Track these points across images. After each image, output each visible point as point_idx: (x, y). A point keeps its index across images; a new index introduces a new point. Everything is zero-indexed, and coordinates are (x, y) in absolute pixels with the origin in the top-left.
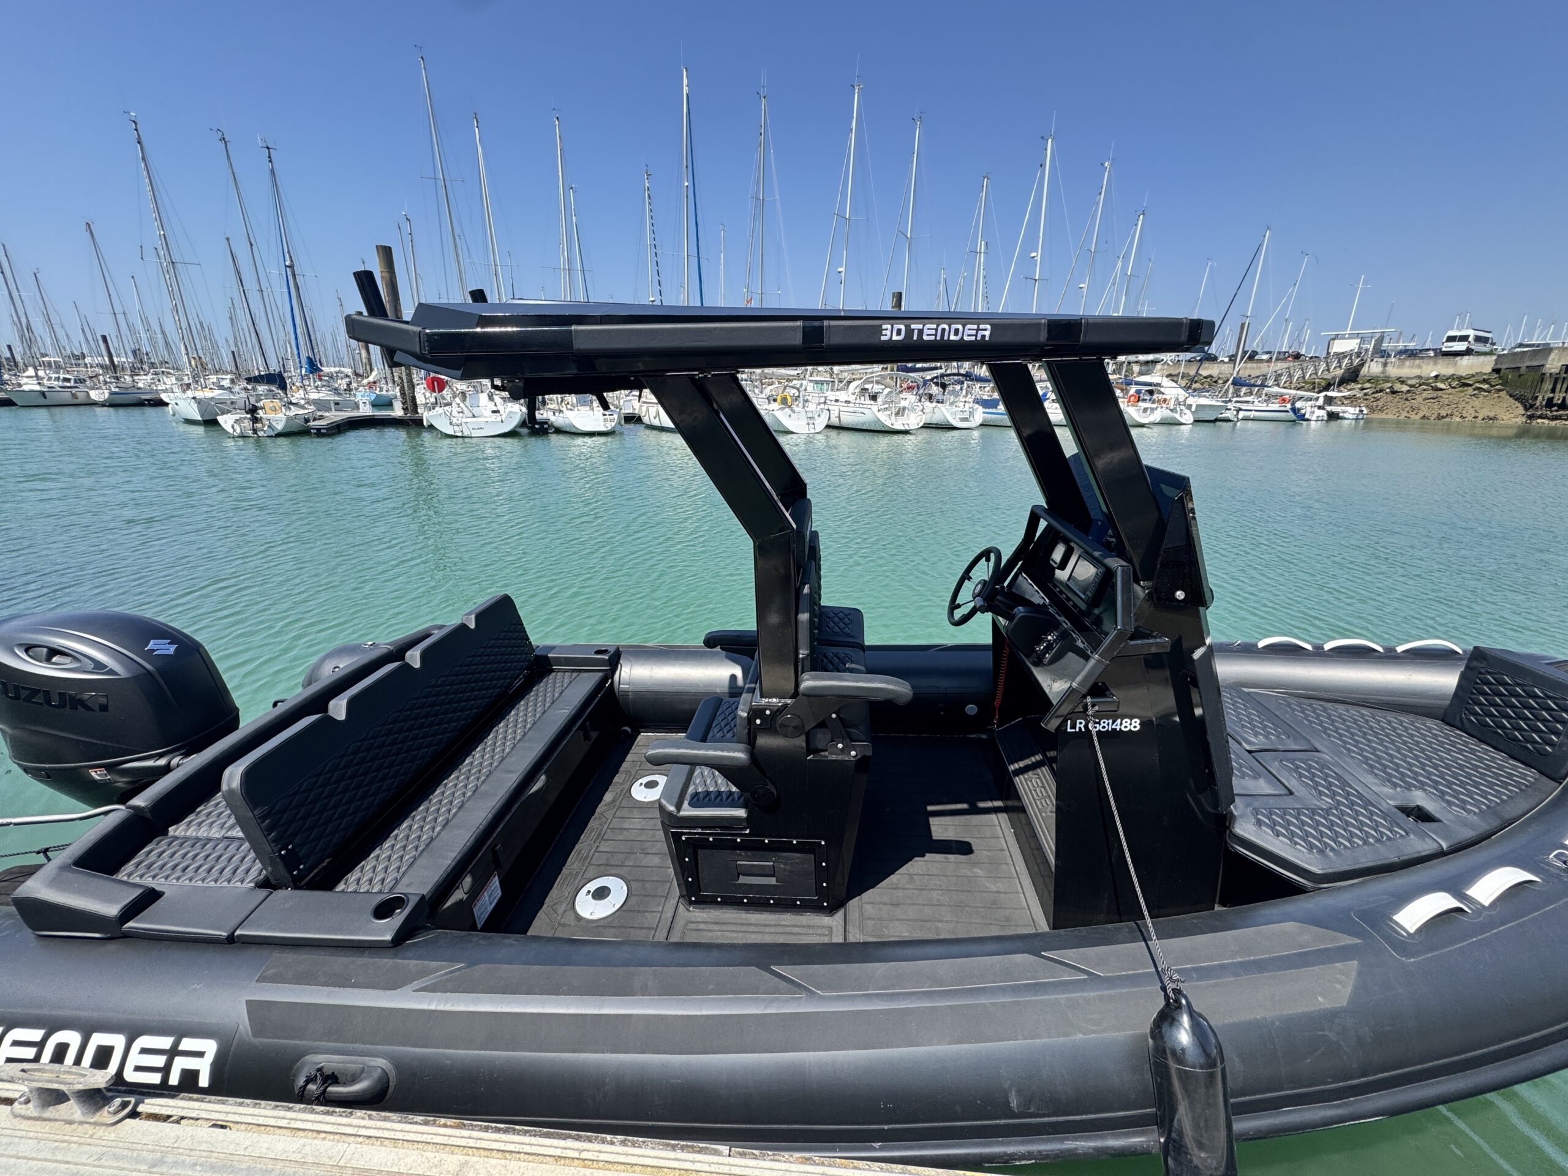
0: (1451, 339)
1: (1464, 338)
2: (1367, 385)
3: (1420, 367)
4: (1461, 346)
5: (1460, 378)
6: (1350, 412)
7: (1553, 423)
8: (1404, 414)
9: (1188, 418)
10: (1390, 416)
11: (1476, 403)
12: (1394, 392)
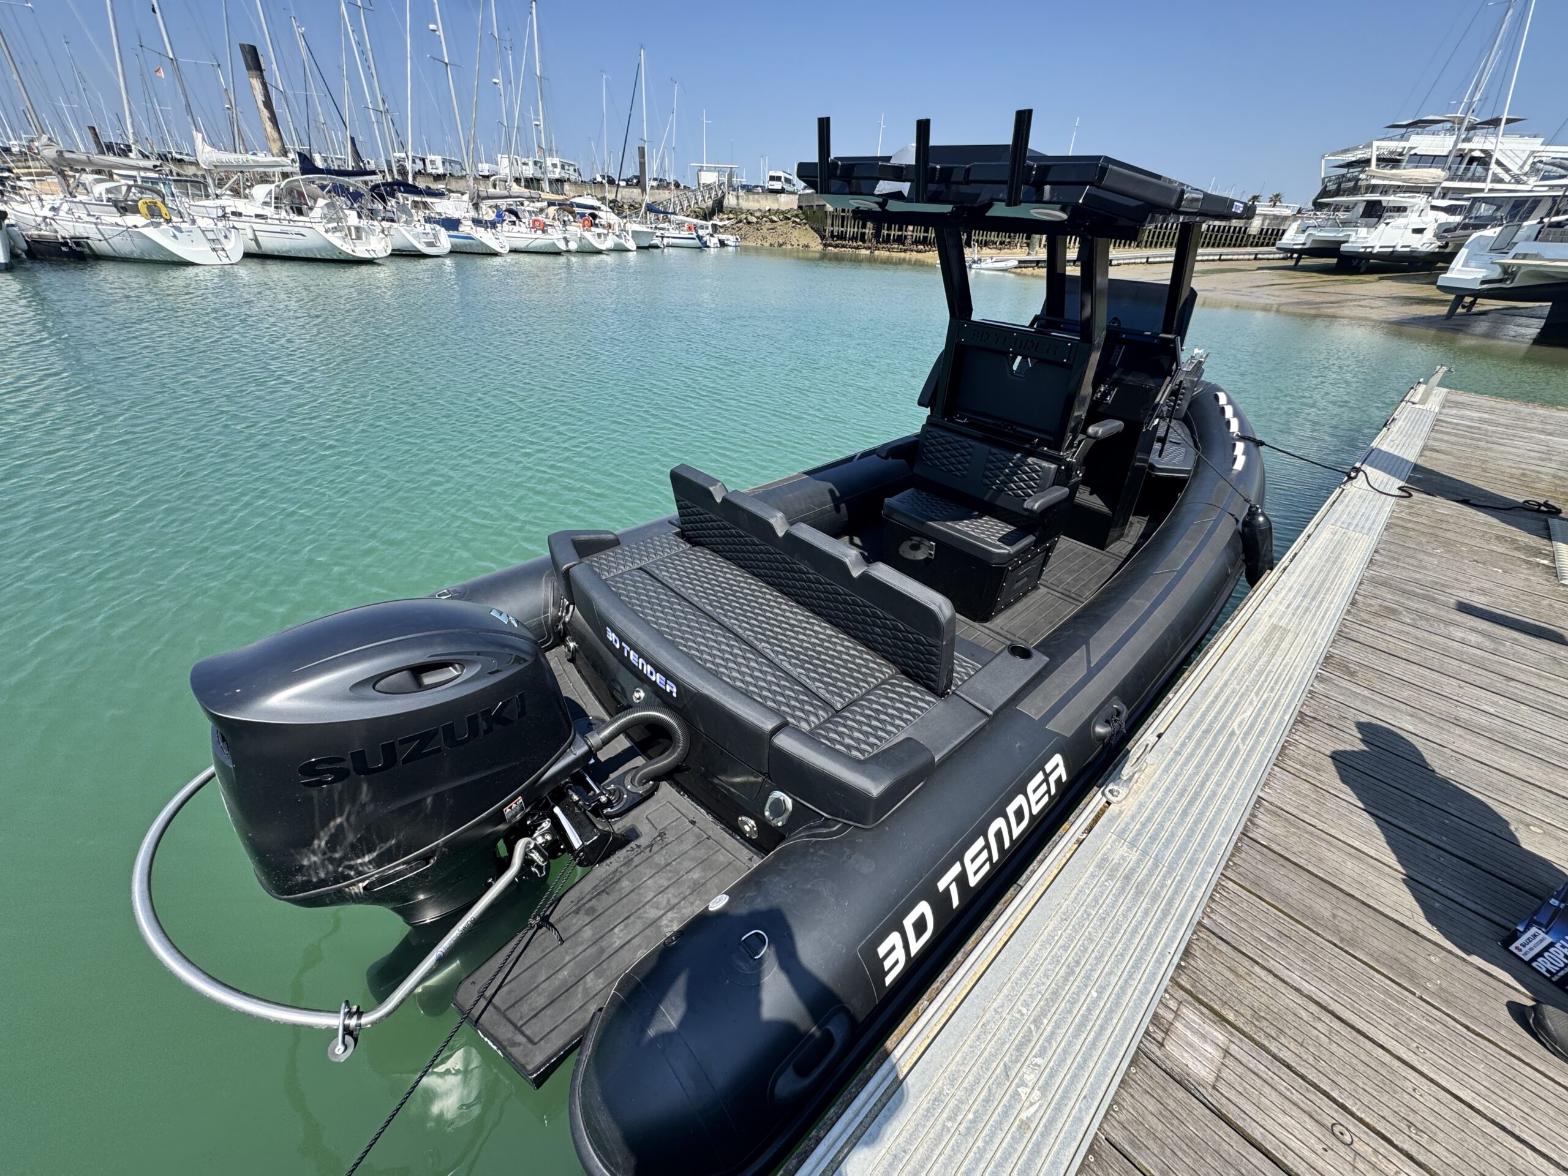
0: (772, 178)
1: (778, 179)
2: (731, 216)
3: (758, 201)
4: (777, 185)
5: (783, 212)
6: (730, 239)
7: (836, 250)
8: (759, 242)
9: (631, 245)
10: (752, 244)
11: (796, 233)
12: (749, 223)
